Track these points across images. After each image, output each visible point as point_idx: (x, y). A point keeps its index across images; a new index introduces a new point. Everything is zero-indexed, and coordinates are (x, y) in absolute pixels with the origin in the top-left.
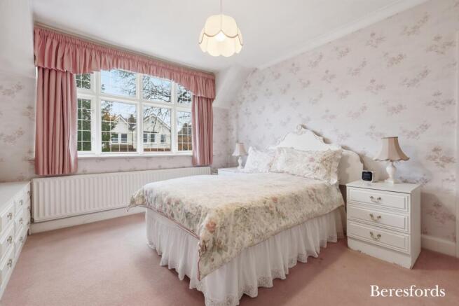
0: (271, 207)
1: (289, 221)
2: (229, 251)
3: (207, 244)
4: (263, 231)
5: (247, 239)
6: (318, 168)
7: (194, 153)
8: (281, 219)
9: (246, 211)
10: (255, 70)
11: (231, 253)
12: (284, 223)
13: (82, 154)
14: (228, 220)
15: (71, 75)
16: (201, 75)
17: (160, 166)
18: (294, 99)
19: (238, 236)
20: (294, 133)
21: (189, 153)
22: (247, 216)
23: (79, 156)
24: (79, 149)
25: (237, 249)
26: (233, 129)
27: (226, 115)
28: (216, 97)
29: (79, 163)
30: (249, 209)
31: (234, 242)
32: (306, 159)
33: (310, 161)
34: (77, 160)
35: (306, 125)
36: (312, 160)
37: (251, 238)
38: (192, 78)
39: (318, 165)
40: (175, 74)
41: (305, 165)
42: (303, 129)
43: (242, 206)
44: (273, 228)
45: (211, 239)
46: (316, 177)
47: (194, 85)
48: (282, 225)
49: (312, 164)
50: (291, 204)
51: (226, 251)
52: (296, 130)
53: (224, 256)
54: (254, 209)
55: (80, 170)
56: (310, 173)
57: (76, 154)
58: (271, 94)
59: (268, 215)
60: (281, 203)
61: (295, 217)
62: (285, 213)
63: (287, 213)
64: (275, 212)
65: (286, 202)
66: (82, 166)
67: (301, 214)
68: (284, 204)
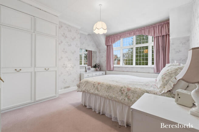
0: (95, 85)
1: (99, 93)
2: (80, 89)
3: (78, 85)
4: (89, 90)
5: (84, 89)
8: (96, 90)
9: (88, 82)
12: (96, 92)
14: (83, 82)
15: (112, 45)
16: (158, 25)
29: (114, 68)
38: (152, 29)
44: (92, 91)
48: (95, 92)
50: (105, 88)
54: (90, 83)
60: (100, 86)
61: (103, 94)
62: (99, 89)
63: (100, 90)
64: (96, 87)
65: (103, 86)
66: (115, 69)
67: (107, 94)
68: (102, 86)
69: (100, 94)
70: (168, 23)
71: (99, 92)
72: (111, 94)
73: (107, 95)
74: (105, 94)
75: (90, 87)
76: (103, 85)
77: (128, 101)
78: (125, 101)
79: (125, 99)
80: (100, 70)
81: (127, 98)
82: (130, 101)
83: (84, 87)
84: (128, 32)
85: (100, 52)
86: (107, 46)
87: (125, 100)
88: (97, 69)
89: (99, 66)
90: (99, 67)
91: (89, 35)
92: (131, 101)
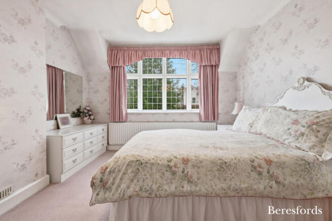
0: (175, 166)
2: (112, 192)
3: (95, 181)
4: (155, 187)
5: (131, 189)
6: (302, 134)
7: (200, 111)
8: (186, 182)
9: (142, 164)
10: (257, 29)
11: (113, 195)
12: (187, 187)
13: (130, 111)
14: (121, 167)
15: (124, 67)
16: (205, 47)
17: (174, 120)
18: (296, 47)
19: (124, 183)
20: (294, 88)
21: (197, 111)
22: (140, 169)
23: (128, 112)
24: (128, 108)
25: (119, 194)
26: (240, 90)
27: (234, 77)
28: (221, 63)
30: (147, 163)
31: (120, 187)
32: (288, 120)
33: (293, 124)
34: (127, 114)
35: (311, 76)
36: (296, 122)
37: (137, 189)
38: (198, 52)
39: (303, 130)
40: (183, 52)
41: (286, 128)
42: (306, 83)
43: (139, 159)
44: (170, 189)
45: (100, 178)
46: (298, 145)
47: (199, 56)
49: (294, 127)
50: (211, 171)
51: (110, 192)
52: (297, 85)
53: (107, 195)
54: (152, 164)
55: (128, 120)
56: (290, 140)
57: (126, 111)
58: (272, 49)
59: (168, 174)
60: (194, 166)
61: (212, 186)
62: (195, 178)
63: (199, 179)
64: (179, 173)
65: (202, 167)
66: (130, 118)
67: (225, 186)
68: (198, 168)
69: (202, 188)
70: (219, 50)
71: (196, 186)
72: (235, 183)
73: (225, 188)
74: (219, 186)
75: (158, 176)
76: (201, 162)
77: (279, 187)
78: (273, 189)
79: (270, 184)
80: (94, 122)
81: (274, 182)
82: (281, 186)
83: (132, 181)
84: (159, 48)
85: (89, 81)
86: (113, 68)
87: (271, 187)
88: (85, 119)
89: (90, 113)
90: (90, 115)
91: (64, 28)
92: (284, 186)
